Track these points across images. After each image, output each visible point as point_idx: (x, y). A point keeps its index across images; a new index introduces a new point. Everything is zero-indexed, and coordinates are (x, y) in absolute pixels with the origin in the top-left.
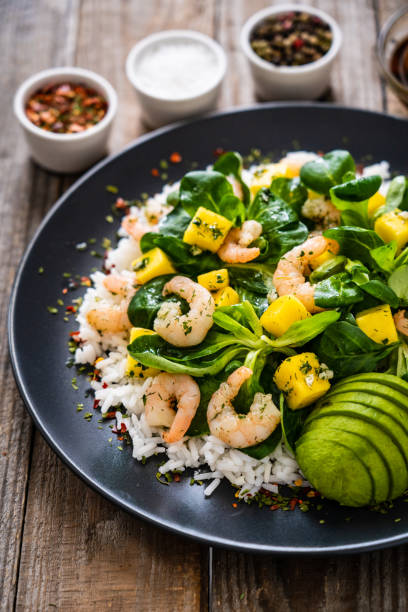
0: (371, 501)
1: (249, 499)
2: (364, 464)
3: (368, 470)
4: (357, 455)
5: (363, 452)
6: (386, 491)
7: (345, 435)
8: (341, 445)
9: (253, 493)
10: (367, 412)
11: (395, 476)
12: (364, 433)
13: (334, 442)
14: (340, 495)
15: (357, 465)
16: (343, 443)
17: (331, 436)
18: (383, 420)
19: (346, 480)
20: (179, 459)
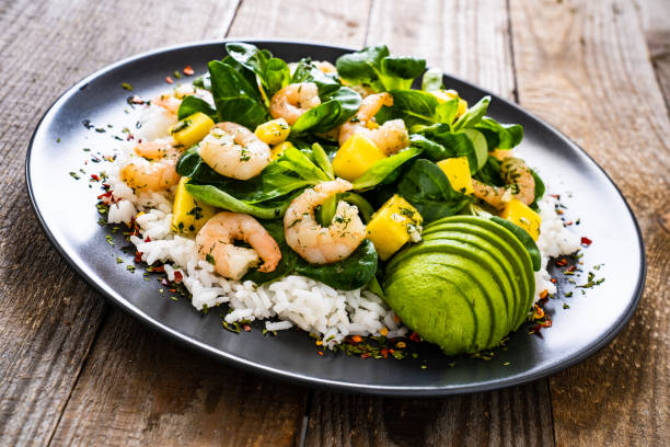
0: (471, 347)
1: (335, 346)
2: (467, 300)
3: (472, 306)
4: (460, 290)
5: (466, 287)
6: (487, 336)
7: (445, 269)
8: (442, 279)
9: (339, 339)
10: (466, 247)
11: (497, 317)
12: (465, 268)
13: (432, 276)
14: (442, 335)
15: (461, 301)
16: (444, 276)
17: (430, 269)
18: (481, 254)
19: (448, 317)
20: (246, 307)
